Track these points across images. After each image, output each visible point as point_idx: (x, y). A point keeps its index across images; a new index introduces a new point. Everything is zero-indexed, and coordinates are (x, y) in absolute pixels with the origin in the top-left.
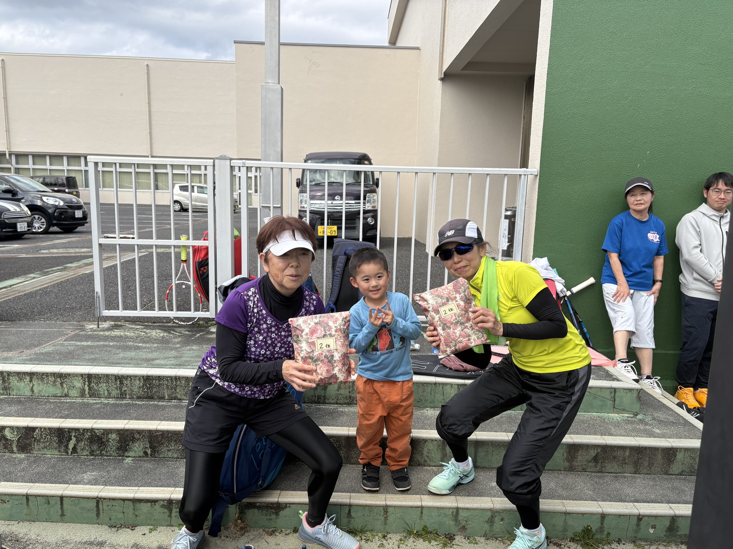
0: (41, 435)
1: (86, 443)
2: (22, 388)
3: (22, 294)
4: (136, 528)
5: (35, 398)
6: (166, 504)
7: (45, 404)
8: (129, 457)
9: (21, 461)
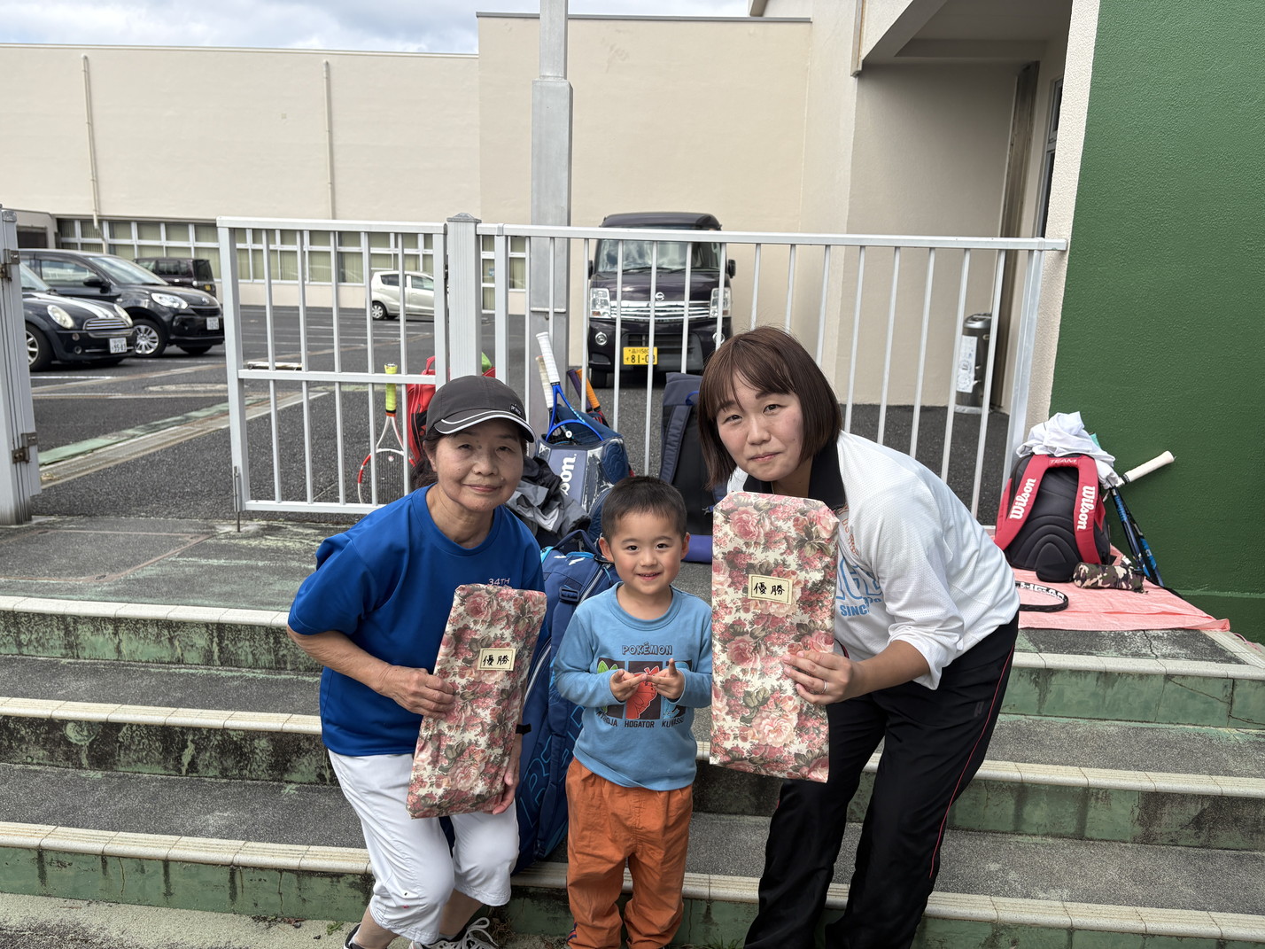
0: (132, 737)
1: (213, 754)
2: (101, 646)
3: (112, 465)
4: (303, 923)
5: (124, 665)
6: (358, 881)
7: (141, 676)
8: (291, 782)
9: (95, 785)
